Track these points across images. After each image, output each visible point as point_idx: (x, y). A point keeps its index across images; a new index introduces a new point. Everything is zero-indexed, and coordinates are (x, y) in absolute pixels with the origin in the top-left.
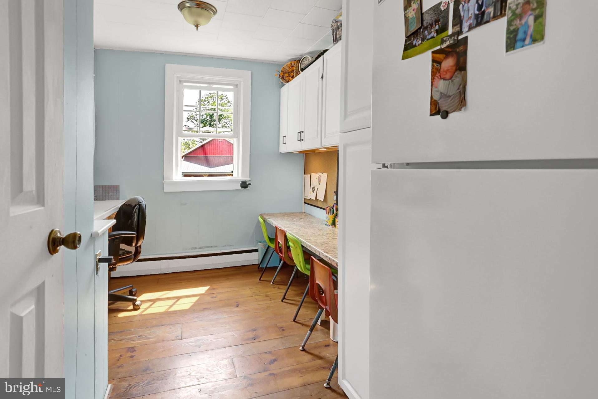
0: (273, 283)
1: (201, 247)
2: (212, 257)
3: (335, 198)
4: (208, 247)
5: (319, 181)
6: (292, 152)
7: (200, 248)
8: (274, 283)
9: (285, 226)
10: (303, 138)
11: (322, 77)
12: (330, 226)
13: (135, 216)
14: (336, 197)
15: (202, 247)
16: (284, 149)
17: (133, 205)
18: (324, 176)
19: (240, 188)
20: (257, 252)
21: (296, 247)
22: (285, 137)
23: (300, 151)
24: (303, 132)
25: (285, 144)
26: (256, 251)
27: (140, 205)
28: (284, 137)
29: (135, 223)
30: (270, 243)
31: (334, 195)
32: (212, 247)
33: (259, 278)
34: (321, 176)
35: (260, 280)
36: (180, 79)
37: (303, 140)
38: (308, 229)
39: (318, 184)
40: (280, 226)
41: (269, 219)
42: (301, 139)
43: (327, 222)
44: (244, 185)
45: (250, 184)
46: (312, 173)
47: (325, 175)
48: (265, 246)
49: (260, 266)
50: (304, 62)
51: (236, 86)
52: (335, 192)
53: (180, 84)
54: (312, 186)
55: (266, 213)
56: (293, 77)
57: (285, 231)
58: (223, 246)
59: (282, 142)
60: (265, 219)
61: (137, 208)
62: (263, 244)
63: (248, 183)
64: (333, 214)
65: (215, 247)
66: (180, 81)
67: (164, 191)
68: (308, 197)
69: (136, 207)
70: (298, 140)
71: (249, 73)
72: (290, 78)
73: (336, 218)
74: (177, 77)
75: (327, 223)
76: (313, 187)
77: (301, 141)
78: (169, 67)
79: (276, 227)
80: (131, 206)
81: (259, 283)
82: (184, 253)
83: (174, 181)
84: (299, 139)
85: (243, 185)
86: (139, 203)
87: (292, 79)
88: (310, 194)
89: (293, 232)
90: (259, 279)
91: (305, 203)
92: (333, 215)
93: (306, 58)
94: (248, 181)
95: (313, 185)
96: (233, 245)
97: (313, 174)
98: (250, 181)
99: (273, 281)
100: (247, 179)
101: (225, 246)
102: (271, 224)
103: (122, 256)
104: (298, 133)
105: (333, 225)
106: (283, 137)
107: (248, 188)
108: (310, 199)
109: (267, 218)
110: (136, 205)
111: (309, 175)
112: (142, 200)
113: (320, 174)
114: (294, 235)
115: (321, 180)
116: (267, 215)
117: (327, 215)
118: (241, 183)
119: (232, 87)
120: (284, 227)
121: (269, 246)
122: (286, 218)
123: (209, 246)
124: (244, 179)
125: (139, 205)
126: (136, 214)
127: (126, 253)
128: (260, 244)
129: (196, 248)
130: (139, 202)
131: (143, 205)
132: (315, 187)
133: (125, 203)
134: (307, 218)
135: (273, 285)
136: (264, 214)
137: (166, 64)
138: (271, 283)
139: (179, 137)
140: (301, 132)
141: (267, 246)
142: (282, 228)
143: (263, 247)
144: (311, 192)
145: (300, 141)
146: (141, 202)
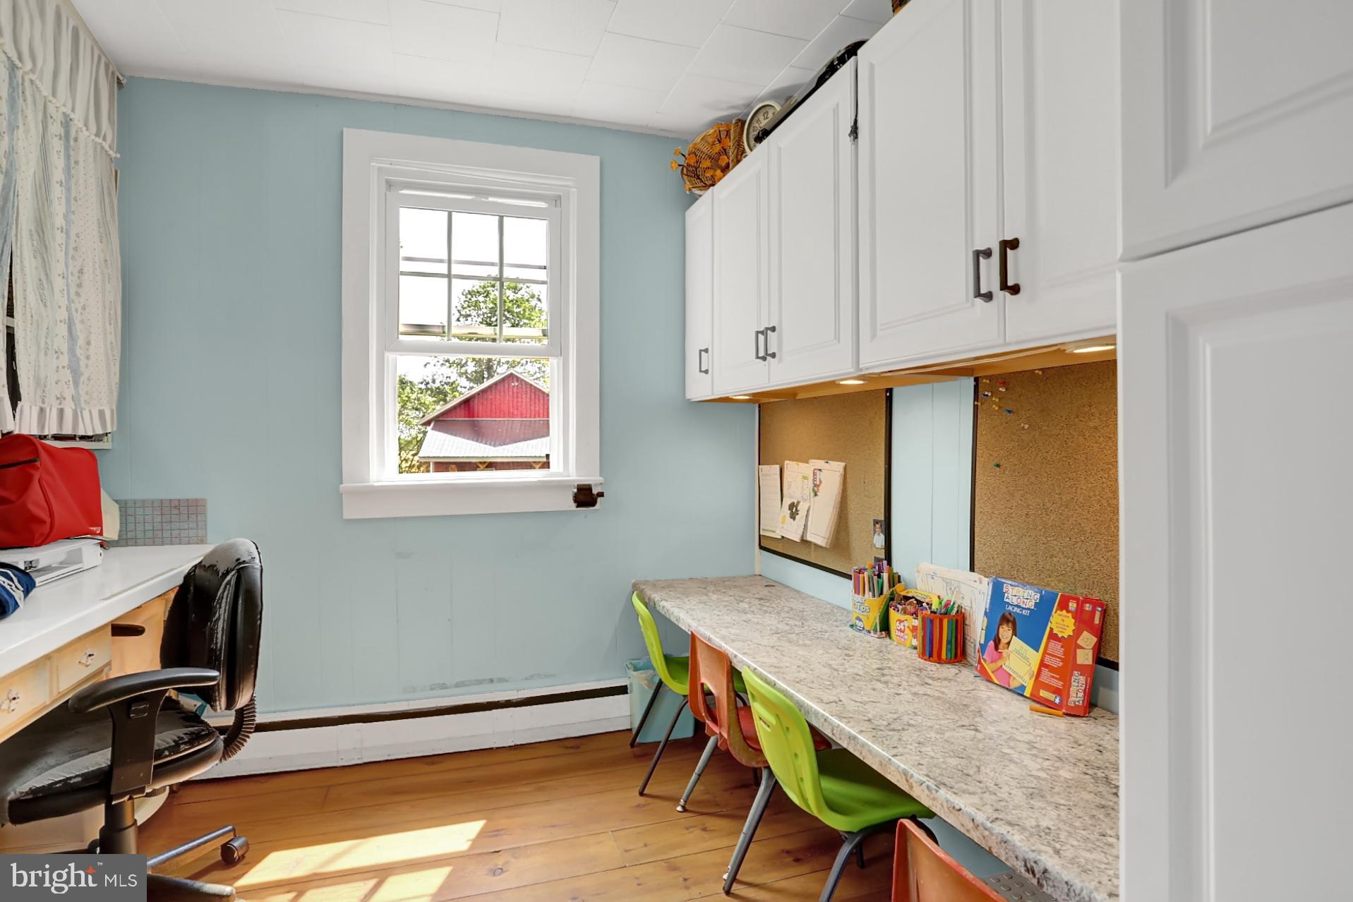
0: (685, 810)
1: (457, 683)
2: (494, 710)
3: (879, 540)
4: (480, 682)
5: (815, 485)
6: (730, 396)
7: (457, 685)
8: (687, 807)
9: (724, 632)
10: (775, 351)
11: (855, 131)
12: (872, 634)
13: (222, 611)
14: (882, 537)
15: (463, 682)
16: (699, 389)
17: (222, 570)
18: (832, 472)
19: (572, 506)
20: (627, 693)
21: (788, 729)
22: (706, 351)
23: (754, 395)
24: (773, 329)
25: (706, 372)
26: (622, 690)
27: (241, 571)
28: (703, 353)
29: (219, 635)
30: (671, 680)
31: (875, 532)
32: (491, 681)
33: (641, 783)
34: (820, 470)
35: (641, 794)
36: (386, 177)
37: (773, 355)
38: (805, 645)
39: (812, 494)
40: (708, 633)
41: (663, 603)
42: (769, 352)
43: (858, 619)
44: (585, 497)
45: (601, 495)
46: (786, 462)
47: (838, 467)
48: (650, 681)
49: (637, 740)
50: (758, 121)
51: (556, 200)
52: (876, 522)
53: (388, 193)
54: (787, 502)
55: (650, 579)
56: (726, 169)
57: (731, 657)
58: (526, 679)
59: (698, 370)
60: (649, 599)
61: (229, 583)
62: (644, 675)
63: (595, 491)
64: (881, 593)
65: (501, 680)
66: (390, 185)
67: (346, 516)
68: (774, 532)
69: (228, 578)
70: (758, 357)
71: (596, 160)
72: (719, 172)
73: (891, 610)
74: (379, 169)
75: (859, 623)
76: (794, 503)
77: (768, 358)
78: (355, 140)
79: (693, 637)
80: (217, 572)
81: (638, 806)
82: (408, 700)
83: (373, 486)
84: (762, 354)
85: (581, 498)
86: (240, 563)
87: (724, 176)
88: (783, 523)
89: (762, 664)
90: (638, 794)
91: (761, 547)
92: (882, 597)
93: (764, 110)
94: (596, 485)
95: (791, 497)
96: (554, 676)
97: (790, 466)
98: (601, 484)
99: (686, 802)
100: (592, 478)
101: (531, 677)
102: (673, 620)
103: (170, 755)
104: (758, 333)
105: (881, 631)
106: (701, 351)
107: (597, 507)
108: (783, 537)
109: (656, 596)
110: (228, 572)
111: (777, 467)
112: (250, 553)
113: (820, 464)
114: (772, 678)
115: (821, 482)
116: (655, 585)
117: (859, 598)
118: (575, 490)
119: (542, 205)
120: (723, 638)
121: (661, 683)
122: (714, 597)
123: (484, 680)
124: (585, 480)
125: (238, 571)
126: (223, 605)
127: (185, 743)
128: (635, 673)
129: (443, 686)
130: (238, 560)
131: (251, 570)
132: (798, 502)
133: (201, 562)
134: (780, 598)
135: (685, 814)
136: (646, 582)
137: (345, 129)
138: (679, 808)
139: (386, 352)
140: (767, 329)
141: (657, 681)
142: (717, 640)
143: (646, 682)
144: (784, 517)
145: (764, 359)
146: (247, 558)
